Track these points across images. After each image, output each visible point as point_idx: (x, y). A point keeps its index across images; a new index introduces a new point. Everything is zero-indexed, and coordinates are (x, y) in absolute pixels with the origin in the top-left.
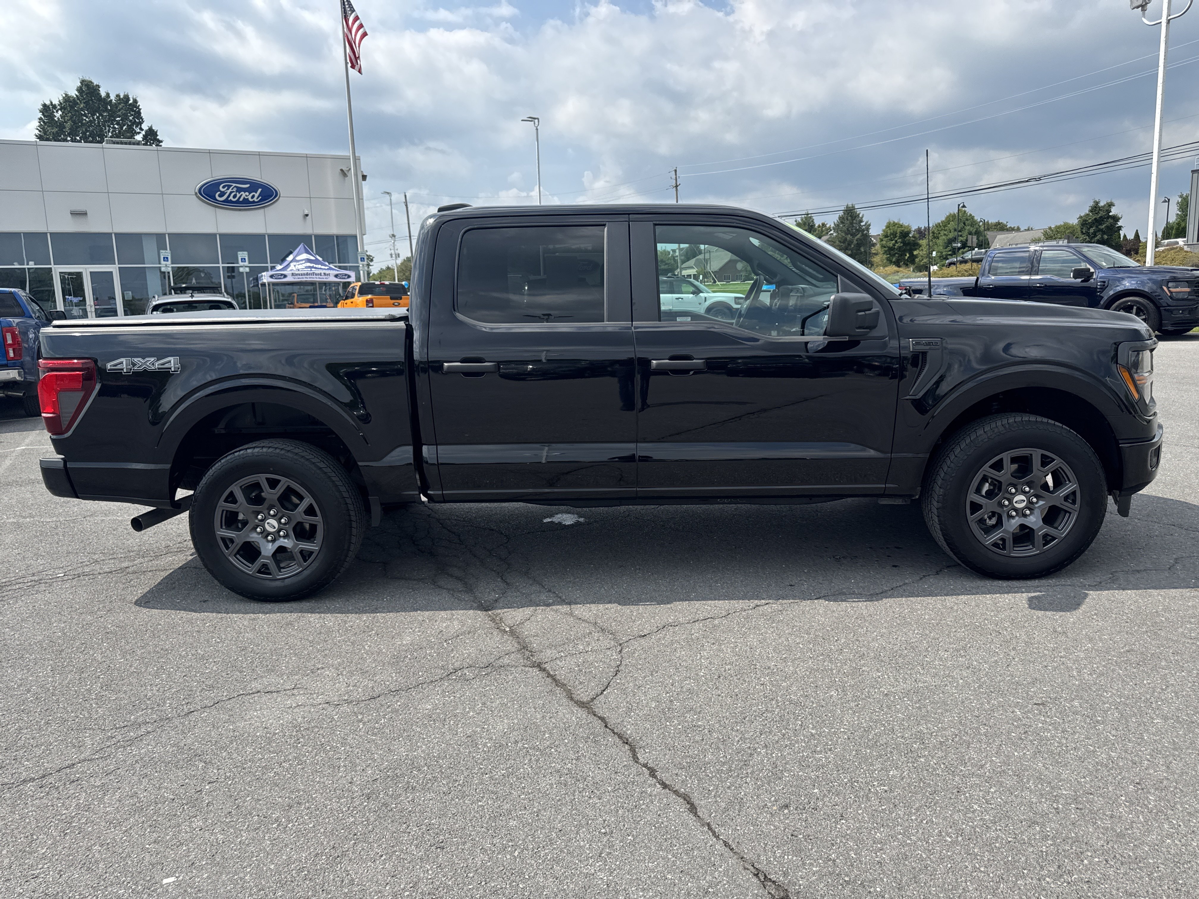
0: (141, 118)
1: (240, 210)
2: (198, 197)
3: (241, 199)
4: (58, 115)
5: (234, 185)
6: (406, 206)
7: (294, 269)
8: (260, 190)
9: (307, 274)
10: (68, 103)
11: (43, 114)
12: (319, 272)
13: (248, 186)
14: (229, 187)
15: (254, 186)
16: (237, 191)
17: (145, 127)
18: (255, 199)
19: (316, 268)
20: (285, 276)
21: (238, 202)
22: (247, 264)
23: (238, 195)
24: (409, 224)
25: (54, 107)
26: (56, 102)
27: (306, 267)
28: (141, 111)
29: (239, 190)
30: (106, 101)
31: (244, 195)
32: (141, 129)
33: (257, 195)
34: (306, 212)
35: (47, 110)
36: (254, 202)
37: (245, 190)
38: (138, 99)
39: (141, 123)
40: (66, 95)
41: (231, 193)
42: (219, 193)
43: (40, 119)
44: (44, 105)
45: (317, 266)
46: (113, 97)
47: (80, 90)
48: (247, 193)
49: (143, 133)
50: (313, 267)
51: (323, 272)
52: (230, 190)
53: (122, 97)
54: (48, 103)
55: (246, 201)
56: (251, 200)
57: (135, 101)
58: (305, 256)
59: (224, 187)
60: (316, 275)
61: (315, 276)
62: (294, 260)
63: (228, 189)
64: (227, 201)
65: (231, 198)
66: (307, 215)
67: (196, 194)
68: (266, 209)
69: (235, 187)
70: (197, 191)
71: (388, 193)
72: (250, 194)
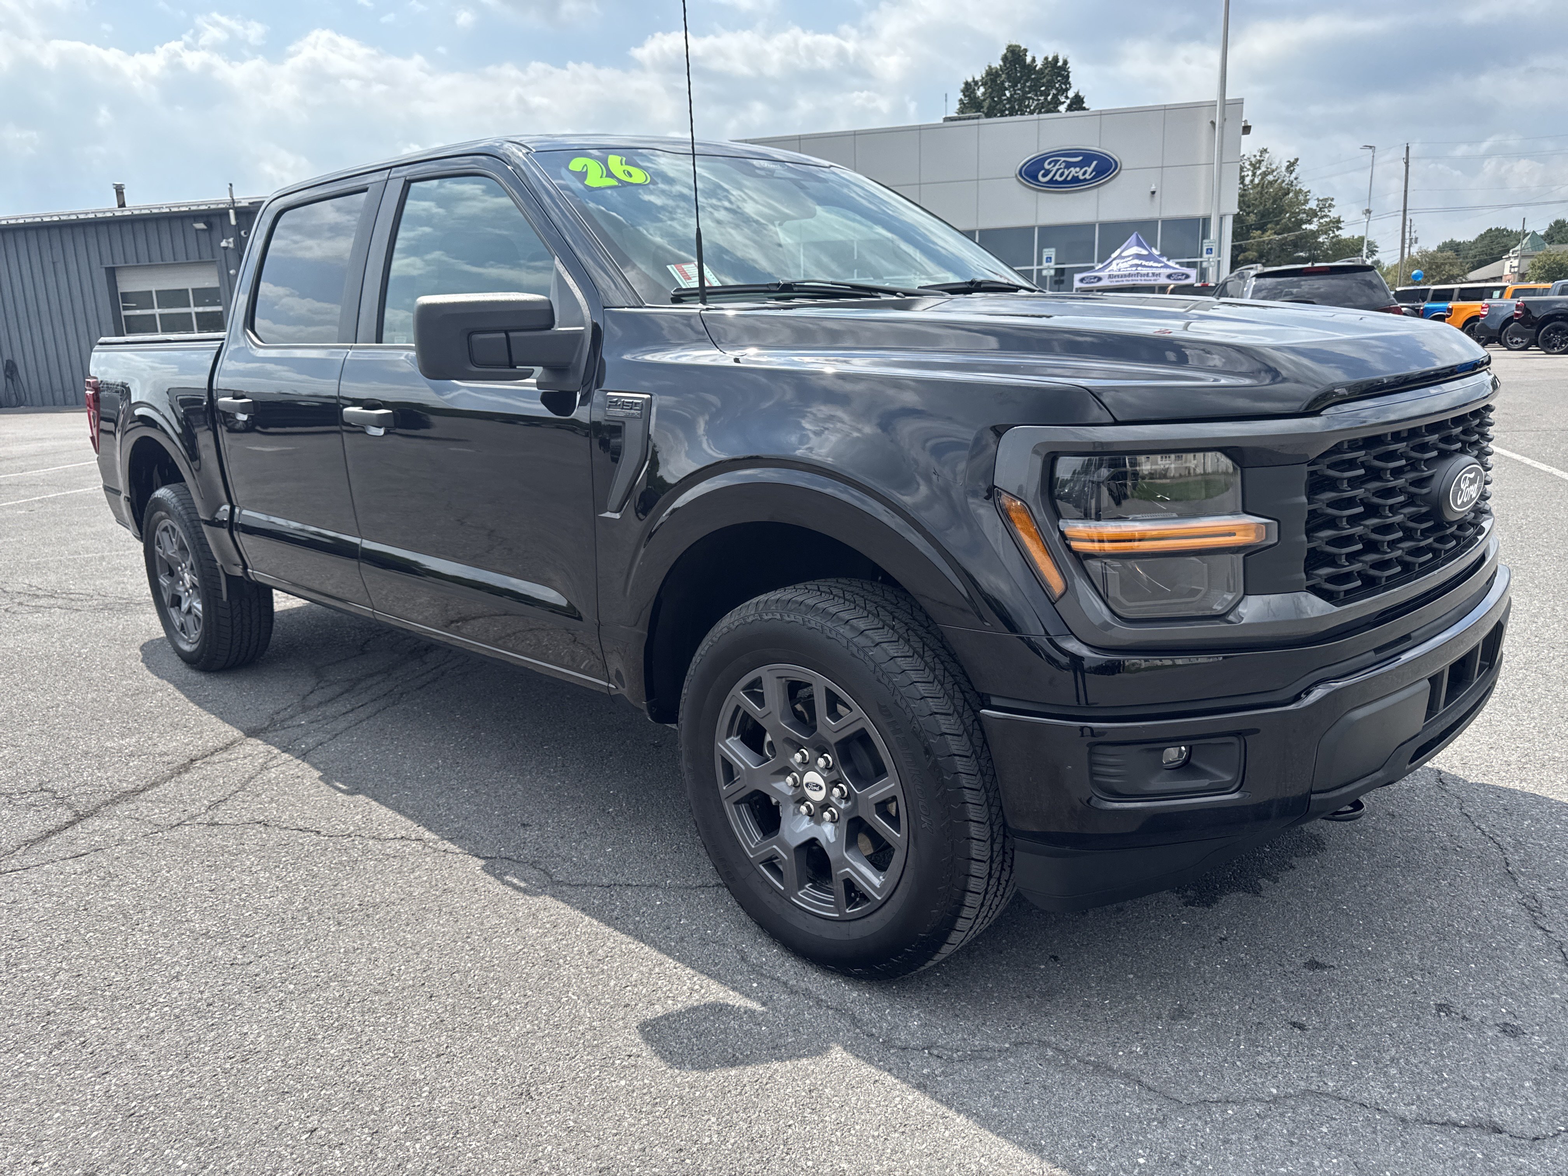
0: (1069, 84)
1: (1067, 192)
2: (1019, 180)
3: (1069, 178)
4: (980, 92)
5: (1063, 159)
6: (1407, 163)
7: (1115, 269)
8: (1095, 163)
9: (1130, 275)
10: (992, 76)
11: (964, 95)
12: (1146, 272)
13: (1080, 158)
14: (1056, 162)
15: (1087, 157)
16: (1065, 168)
17: (1071, 94)
18: (1087, 176)
19: (1145, 266)
20: (1100, 279)
21: (1065, 182)
22: (1052, 264)
23: (1066, 173)
24: (1406, 191)
25: (976, 83)
26: (978, 78)
27: (1132, 266)
28: (1070, 75)
29: (1069, 165)
30: (1031, 68)
31: (1073, 171)
32: (1067, 97)
33: (1090, 170)
34: (1153, 188)
35: (969, 89)
36: (1085, 180)
37: (1074, 165)
38: (1068, 60)
39: (1067, 90)
40: (990, 67)
41: (1058, 170)
42: (1042, 172)
43: (961, 100)
44: (967, 84)
45: (1147, 263)
46: (1039, 64)
47: (1005, 58)
48: (1078, 169)
49: (1068, 101)
50: (1141, 265)
51: (1150, 271)
52: (1057, 167)
53: (1050, 59)
54: (970, 80)
55: (1076, 180)
56: (1081, 177)
57: (1065, 62)
58: (1135, 250)
59: (1049, 164)
60: (1141, 275)
61: (1139, 278)
62: (1119, 257)
63: (1054, 166)
64: (1052, 181)
65: (1057, 177)
66: (1153, 193)
67: (1016, 176)
68: (1101, 188)
69: (1064, 161)
70: (1017, 172)
71: (1371, 147)
72: (1081, 169)
